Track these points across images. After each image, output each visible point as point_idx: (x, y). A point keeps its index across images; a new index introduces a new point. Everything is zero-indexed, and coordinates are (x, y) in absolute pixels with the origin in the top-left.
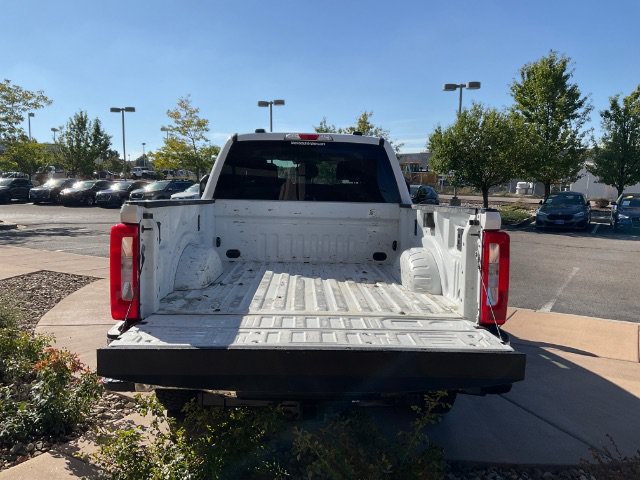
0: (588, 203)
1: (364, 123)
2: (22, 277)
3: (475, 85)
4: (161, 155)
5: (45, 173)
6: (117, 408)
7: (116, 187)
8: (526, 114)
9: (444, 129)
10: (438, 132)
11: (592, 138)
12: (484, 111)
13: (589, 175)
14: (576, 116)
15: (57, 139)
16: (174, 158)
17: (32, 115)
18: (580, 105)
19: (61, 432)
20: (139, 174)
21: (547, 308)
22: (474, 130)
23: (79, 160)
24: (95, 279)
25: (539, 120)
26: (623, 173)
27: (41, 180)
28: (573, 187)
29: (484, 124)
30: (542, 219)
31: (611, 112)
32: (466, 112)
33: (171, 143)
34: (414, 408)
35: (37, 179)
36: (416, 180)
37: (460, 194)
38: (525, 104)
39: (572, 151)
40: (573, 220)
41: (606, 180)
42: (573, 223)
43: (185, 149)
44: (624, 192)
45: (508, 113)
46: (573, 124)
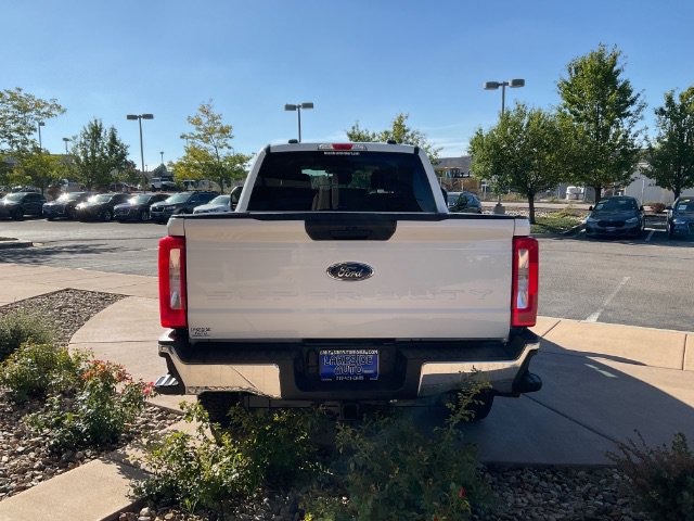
0: (642, 209)
1: (400, 127)
2: (47, 295)
3: (518, 83)
4: (182, 164)
5: (58, 187)
6: (159, 419)
7: (134, 201)
8: (575, 113)
9: (485, 132)
10: (479, 135)
11: (646, 139)
12: (528, 111)
13: (644, 178)
14: (628, 114)
15: (69, 150)
16: (196, 167)
17: (43, 124)
18: (632, 102)
19: (108, 441)
20: (158, 185)
21: (593, 319)
22: (518, 132)
23: (94, 172)
24: (123, 296)
25: (588, 119)
26: (680, 175)
27: (55, 194)
28: (627, 192)
29: (528, 125)
30: (592, 226)
31: (666, 109)
32: (509, 112)
33: (193, 152)
34: (449, 405)
35: (50, 193)
36: (456, 187)
37: (505, 201)
38: (573, 102)
39: (624, 152)
40: (625, 227)
41: (662, 183)
42: (624, 230)
43: (208, 158)
44: (681, 195)
45: (555, 112)
46: (625, 123)
